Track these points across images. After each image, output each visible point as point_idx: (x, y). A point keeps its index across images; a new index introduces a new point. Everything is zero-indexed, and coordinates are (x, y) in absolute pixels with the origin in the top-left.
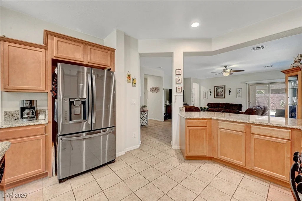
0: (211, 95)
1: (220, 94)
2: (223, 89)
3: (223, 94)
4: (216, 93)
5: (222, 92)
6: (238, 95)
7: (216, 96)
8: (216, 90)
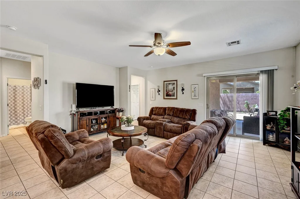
0: (159, 94)
1: (171, 93)
2: (174, 86)
3: (174, 93)
4: (166, 92)
5: (172, 91)
6: (193, 94)
7: (166, 96)
8: (166, 87)
